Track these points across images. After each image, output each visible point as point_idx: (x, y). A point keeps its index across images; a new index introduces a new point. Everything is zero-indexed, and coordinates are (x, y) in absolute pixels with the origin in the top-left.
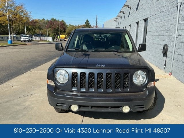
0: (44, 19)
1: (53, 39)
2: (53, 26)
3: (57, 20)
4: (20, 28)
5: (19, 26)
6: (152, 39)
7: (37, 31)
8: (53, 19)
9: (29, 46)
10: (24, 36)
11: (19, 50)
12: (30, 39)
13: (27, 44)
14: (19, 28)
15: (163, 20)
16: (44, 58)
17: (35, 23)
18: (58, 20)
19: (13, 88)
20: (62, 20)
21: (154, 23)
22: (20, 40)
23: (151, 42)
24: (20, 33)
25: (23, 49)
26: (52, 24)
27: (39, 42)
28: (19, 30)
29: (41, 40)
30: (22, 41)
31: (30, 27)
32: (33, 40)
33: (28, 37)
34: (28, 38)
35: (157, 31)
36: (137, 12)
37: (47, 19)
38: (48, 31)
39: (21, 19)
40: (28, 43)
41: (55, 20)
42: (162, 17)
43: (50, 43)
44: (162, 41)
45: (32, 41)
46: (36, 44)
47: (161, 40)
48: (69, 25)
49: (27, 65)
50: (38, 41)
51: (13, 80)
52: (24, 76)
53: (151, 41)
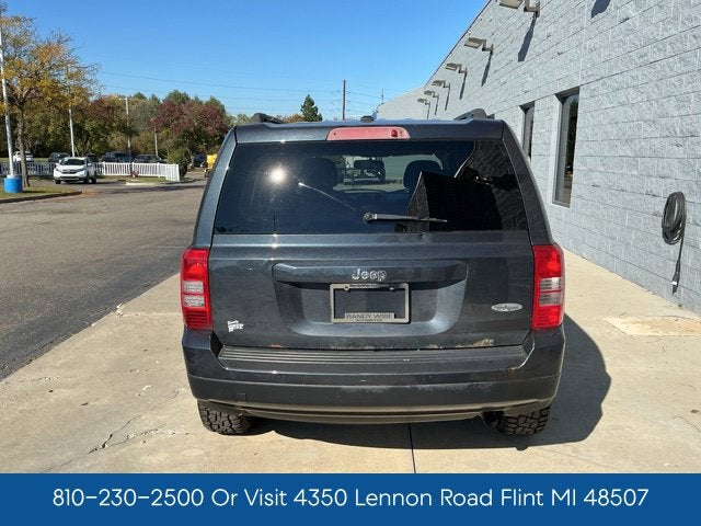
0: (141, 96)
1: (183, 172)
2: (177, 120)
3: (192, 97)
4: (51, 129)
5: (46, 121)
6: (602, 169)
7: (116, 139)
8: (176, 95)
9: (89, 199)
10: (66, 159)
11: (54, 217)
12: (92, 171)
13: (79, 193)
14: (47, 131)
15: (655, 96)
16: (165, 254)
17: (108, 109)
18: (197, 98)
19: (53, 398)
20: (213, 100)
21: (610, 106)
22: (50, 178)
23: (597, 182)
24: (47, 149)
25: (68, 212)
26: (177, 114)
27: (128, 184)
28: (47, 136)
29: (134, 175)
30: (58, 182)
31: (87, 127)
32: (103, 177)
33: (82, 163)
34: (82, 167)
35: (629, 141)
36: (525, 65)
37: (153, 96)
38: (160, 142)
39: (55, 95)
40: (86, 186)
41: (184, 99)
42: (652, 84)
43: (169, 187)
44: (654, 180)
45: (98, 181)
46: (117, 192)
47: (649, 176)
48: (239, 116)
49: (100, 283)
50: (122, 180)
51: (48, 358)
52: (93, 336)
53: (597, 178)
